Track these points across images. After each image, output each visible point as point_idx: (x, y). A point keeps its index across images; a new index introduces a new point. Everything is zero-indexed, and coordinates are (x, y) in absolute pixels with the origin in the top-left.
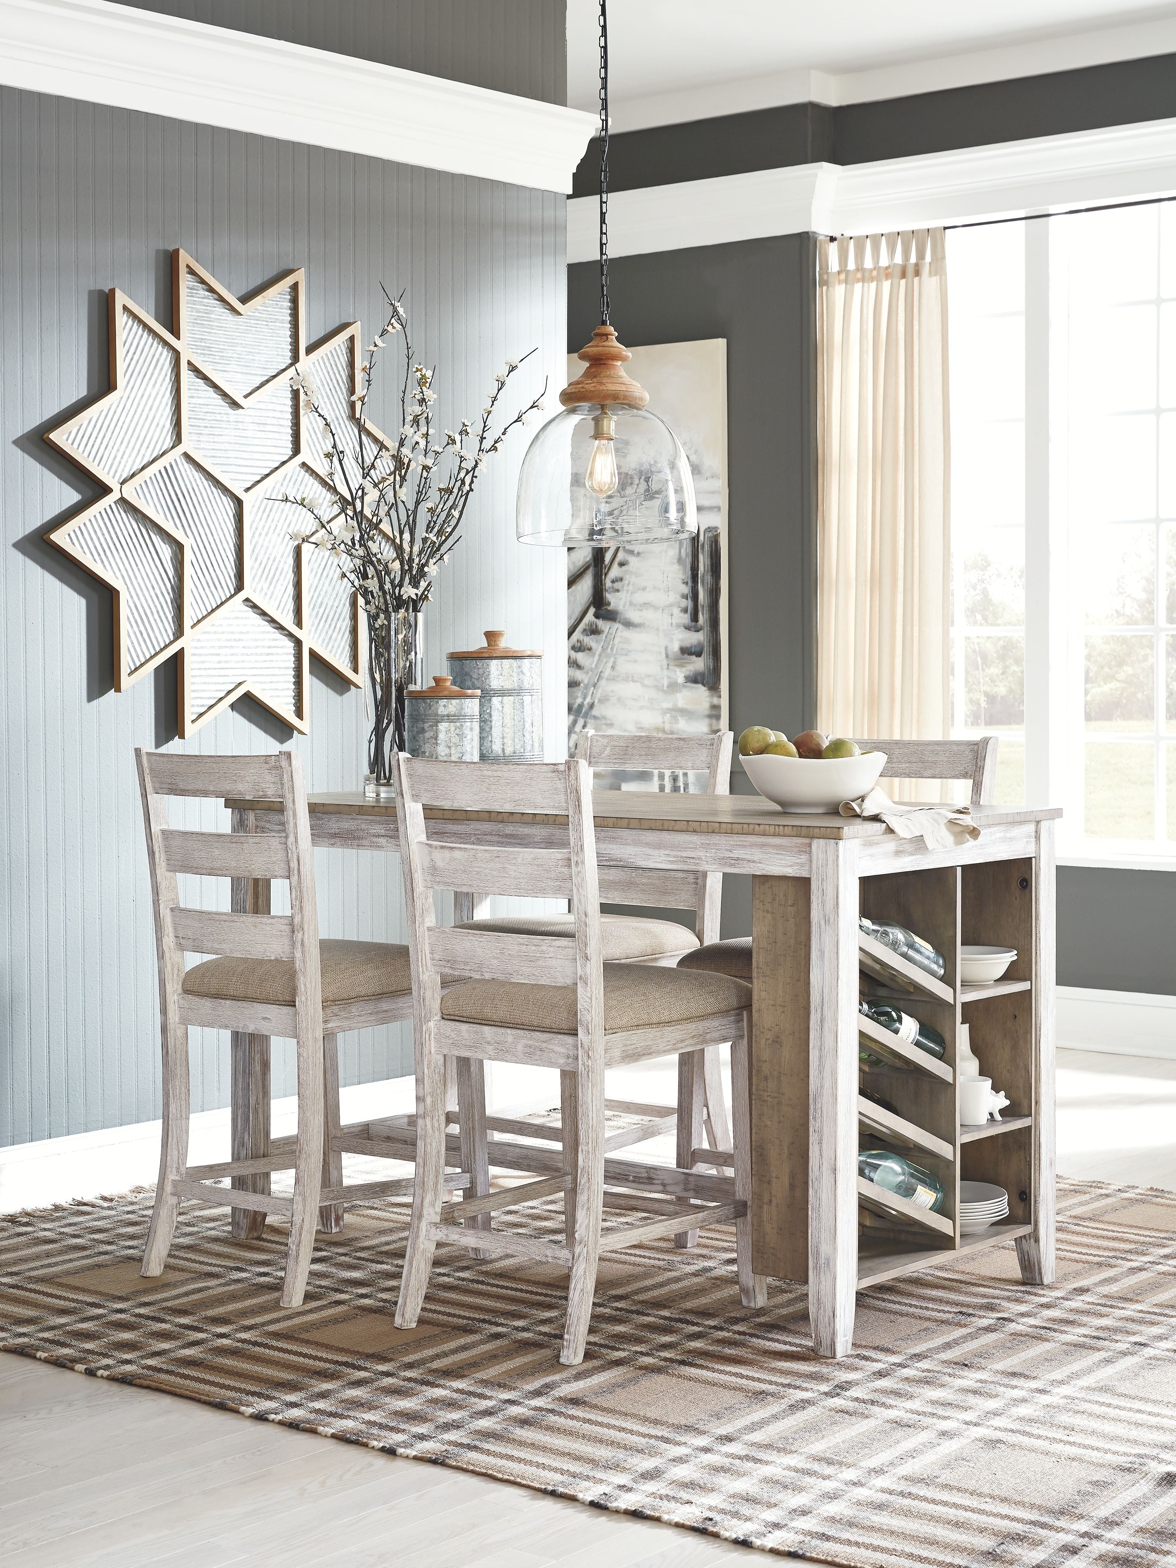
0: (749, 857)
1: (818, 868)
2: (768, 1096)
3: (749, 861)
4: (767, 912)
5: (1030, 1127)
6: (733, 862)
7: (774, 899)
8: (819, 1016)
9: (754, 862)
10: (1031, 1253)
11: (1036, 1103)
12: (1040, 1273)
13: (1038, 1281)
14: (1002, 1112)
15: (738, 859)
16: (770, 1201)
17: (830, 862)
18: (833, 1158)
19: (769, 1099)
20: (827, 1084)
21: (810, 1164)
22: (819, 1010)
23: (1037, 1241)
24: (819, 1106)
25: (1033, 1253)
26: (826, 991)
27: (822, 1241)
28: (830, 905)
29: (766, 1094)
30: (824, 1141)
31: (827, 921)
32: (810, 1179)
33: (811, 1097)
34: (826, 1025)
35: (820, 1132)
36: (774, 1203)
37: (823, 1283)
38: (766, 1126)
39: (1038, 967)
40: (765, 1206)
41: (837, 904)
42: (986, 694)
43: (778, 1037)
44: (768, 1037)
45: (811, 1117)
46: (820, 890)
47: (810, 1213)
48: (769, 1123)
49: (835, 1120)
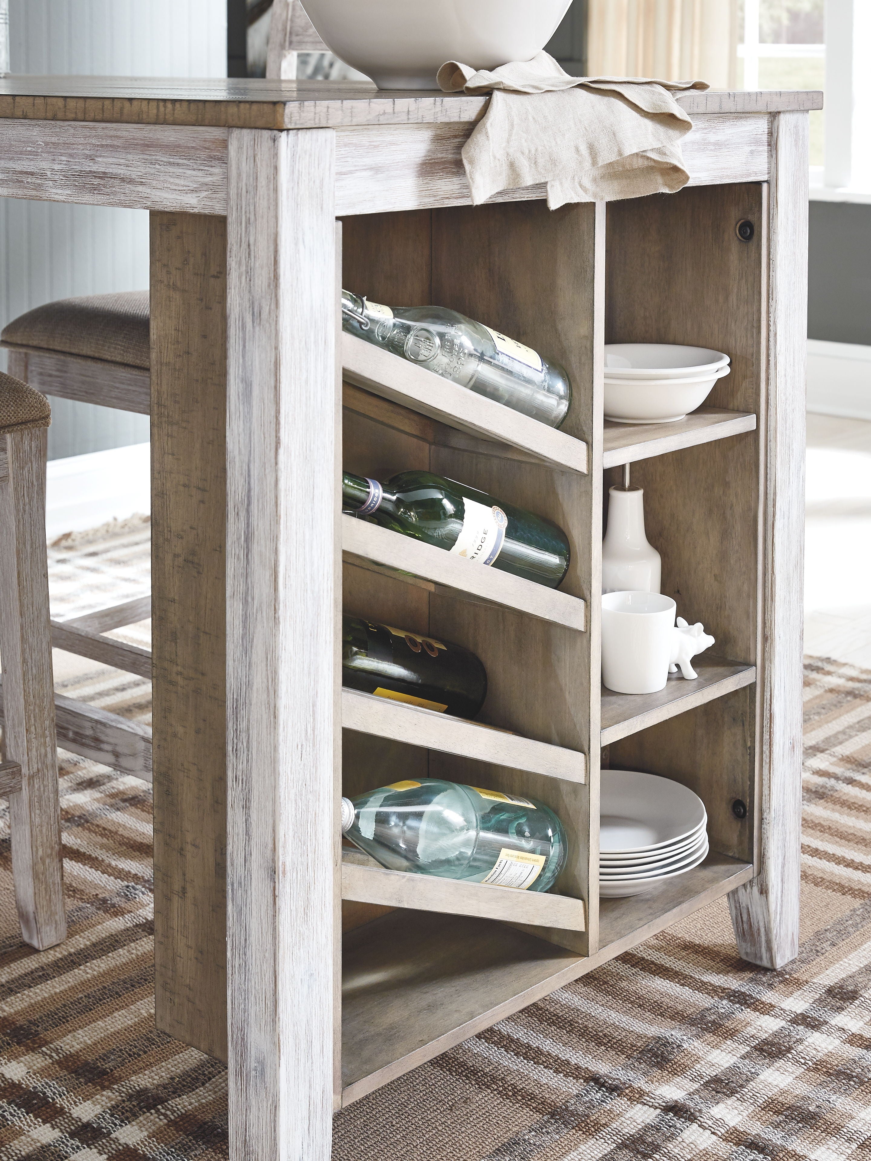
0: (121, 171)
1: (239, 195)
2: (179, 673)
3: (123, 180)
4: (175, 288)
5: (752, 687)
6: (96, 181)
7: (186, 262)
8: (242, 525)
9: (131, 181)
10: (753, 910)
11: (765, 639)
12: (769, 949)
13: (766, 963)
14: (697, 661)
15: (104, 176)
16: (184, 890)
17: (262, 181)
18: (270, 846)
19: (180, 680)
20: (258, 681)
21: (229, 848)
22: (243, 514)
23: (764, 891)
24: (243, 725)
25: (757, 911)
26: (255, 472)
27: (252, 1020)
28: (261, 279)
29: (175, 669)
30: (254, 804)
31: (257, 316)
32: (229, 881)
33: (229, 703)
34: (255, 549)
35: (247, 782)
36: (189, 895)
37: (254, 1109)
38: (175, 735)
39: (772, 387)
40: (176, 899)
41: (276, 277)
42: (789, 11)
43: (193, 553)
44: (178, 550)
45: (230, 748)
46: (244, 246)
47: (229, 954)
48: (180, 730)
49: (274, 762)
